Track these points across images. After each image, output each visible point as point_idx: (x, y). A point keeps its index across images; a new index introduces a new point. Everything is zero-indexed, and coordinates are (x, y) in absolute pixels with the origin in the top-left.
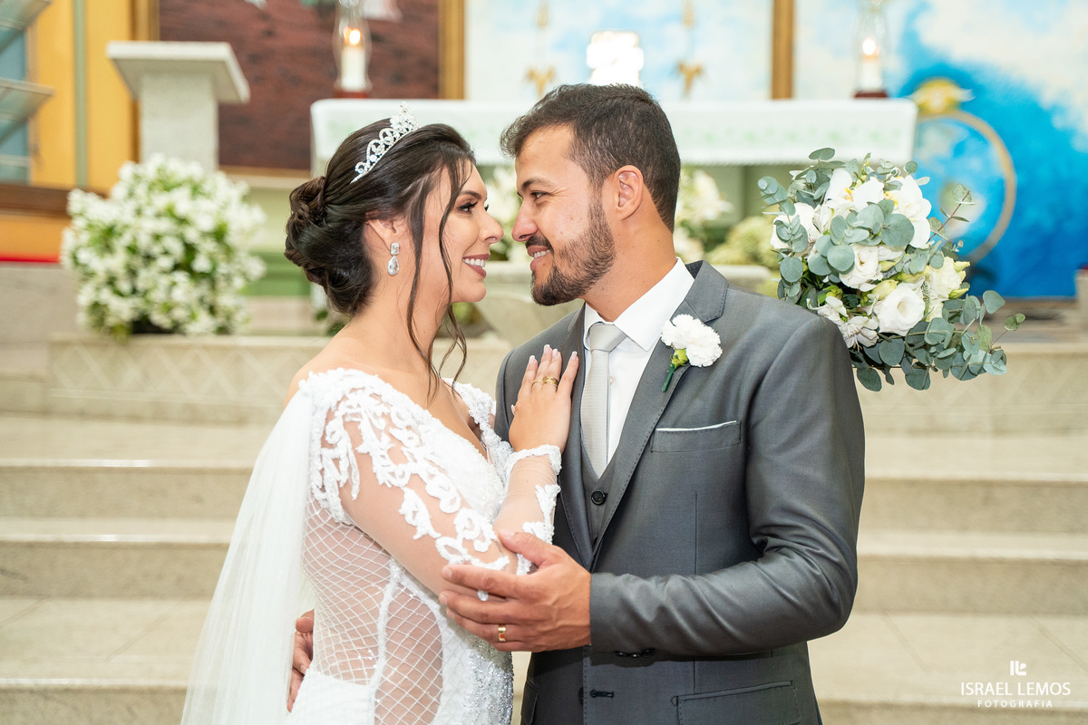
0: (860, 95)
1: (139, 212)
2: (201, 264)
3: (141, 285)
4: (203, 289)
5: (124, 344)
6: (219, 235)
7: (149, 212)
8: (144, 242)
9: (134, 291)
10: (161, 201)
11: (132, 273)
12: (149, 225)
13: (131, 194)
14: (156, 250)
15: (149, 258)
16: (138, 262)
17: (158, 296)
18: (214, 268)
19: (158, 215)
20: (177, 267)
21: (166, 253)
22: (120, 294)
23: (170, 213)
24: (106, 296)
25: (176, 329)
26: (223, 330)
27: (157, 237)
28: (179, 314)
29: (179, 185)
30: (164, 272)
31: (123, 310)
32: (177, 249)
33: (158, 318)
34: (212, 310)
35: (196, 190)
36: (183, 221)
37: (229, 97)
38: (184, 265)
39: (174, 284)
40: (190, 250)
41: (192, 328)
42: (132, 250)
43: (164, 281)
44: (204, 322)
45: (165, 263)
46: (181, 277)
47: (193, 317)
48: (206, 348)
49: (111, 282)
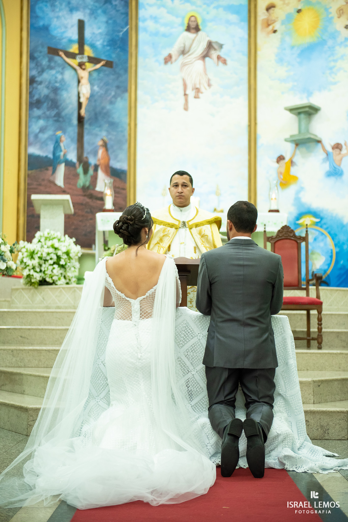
0: (270, 211)
1: (42, 247)
2: (62, 262)
3: (43, 269)
4: (62, 271)
5: (36, 288)
6: (67, 253)
7: (45, 246)
8: (44, 255)
9: (41, 271)
10: (49, 243)
11: (40, 265)
12: (46, 250)
13: (39, 241)
14: (48, 258)
15: (46, 260)
16: (42, 262)
17: (49, 272)
18: (66, 264)
19: (48, 247)
20: (54, 263)
21: (51, 259)
22: (36, 272)
23: (53, 246)
24: (32, 272)
25: (54, 283)
26: (67, 283)
27: (48, 254)
28: (55, 278)
29: (54, 238)
30: (50, 265)
31: (37, 277)
32: (55, 257)
33: (48, 279)
34: (65, 277)
35: (59, 240)
36: (56, 249)
37: (68, 212)
38: (57, 263)
39: (54, 268)
40: (59, 258)
41: (59, 283)
42: (40, 258)
43: (51, 268)
44: (63, 281)
45: (51, 262)
46: (56, 266)
47: (59, 279)
48: (63, 288)
49: (34, 268)
